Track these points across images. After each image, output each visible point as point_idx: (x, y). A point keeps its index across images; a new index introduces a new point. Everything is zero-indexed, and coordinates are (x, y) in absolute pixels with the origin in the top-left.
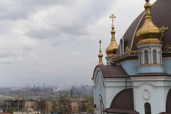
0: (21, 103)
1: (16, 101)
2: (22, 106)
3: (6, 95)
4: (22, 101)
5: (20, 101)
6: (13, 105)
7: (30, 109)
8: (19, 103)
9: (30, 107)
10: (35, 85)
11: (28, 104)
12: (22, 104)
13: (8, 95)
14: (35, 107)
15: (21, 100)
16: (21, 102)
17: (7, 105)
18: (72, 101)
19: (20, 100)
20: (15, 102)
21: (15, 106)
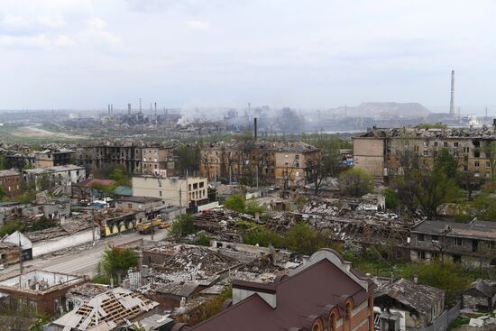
0: (129, 153)
1: (116, 149)
2: (133, 162)
3: (59, 131)
4: (133, 148)
5: (127, 148)
6: (107, 159)
7: (157, 170)
8: (125, 153)
9: (158, 164)
10: (129, 105)
11: (152, 157)
12: (133, 156)
13: (63, 131)
14: (169, 163)
15: (130, 144)
16: (130, 150)
17: (94, 157)
18: (278, 151)
19: (126, 145)
20: (114, 151)
21: (114, 161)
